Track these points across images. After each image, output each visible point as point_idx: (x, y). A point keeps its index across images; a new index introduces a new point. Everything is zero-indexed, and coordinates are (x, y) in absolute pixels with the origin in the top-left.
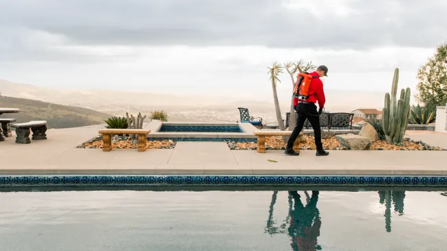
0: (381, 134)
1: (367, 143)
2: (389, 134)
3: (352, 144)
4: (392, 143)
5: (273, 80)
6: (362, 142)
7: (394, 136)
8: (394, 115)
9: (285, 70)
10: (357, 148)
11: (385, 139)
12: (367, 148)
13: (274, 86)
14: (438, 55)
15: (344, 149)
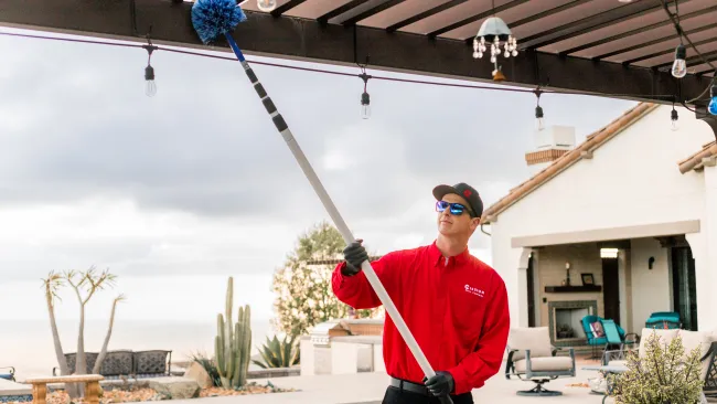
0: (215, 377)
1: (195, 388)
2: (225, 375)
3: (173, 391)
4: (231, 386)
5: (50, 298)
6: (189, 386)
7: (232, 377)
8: (231, 346)
9: (67, 283)
10: (181, 396)
11: (221, 385)
12: (196, 395)
13: (51, 308)
14: (301, 250)
15: (163, 399)
